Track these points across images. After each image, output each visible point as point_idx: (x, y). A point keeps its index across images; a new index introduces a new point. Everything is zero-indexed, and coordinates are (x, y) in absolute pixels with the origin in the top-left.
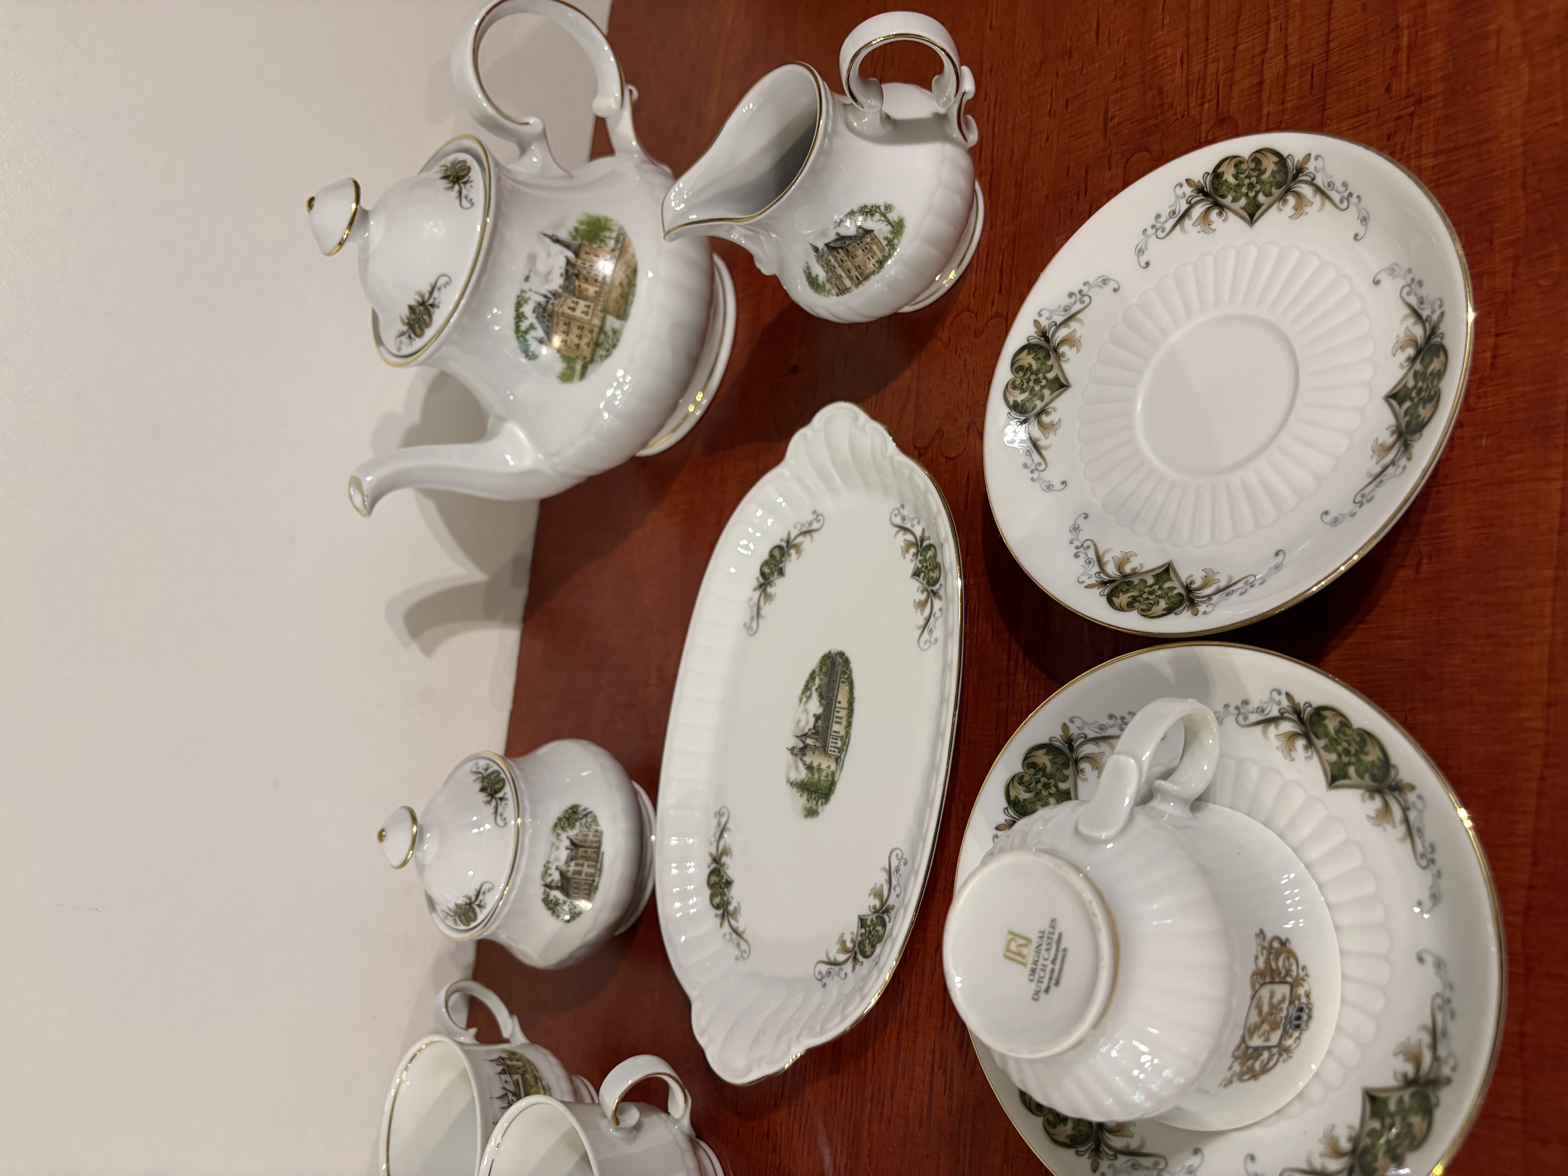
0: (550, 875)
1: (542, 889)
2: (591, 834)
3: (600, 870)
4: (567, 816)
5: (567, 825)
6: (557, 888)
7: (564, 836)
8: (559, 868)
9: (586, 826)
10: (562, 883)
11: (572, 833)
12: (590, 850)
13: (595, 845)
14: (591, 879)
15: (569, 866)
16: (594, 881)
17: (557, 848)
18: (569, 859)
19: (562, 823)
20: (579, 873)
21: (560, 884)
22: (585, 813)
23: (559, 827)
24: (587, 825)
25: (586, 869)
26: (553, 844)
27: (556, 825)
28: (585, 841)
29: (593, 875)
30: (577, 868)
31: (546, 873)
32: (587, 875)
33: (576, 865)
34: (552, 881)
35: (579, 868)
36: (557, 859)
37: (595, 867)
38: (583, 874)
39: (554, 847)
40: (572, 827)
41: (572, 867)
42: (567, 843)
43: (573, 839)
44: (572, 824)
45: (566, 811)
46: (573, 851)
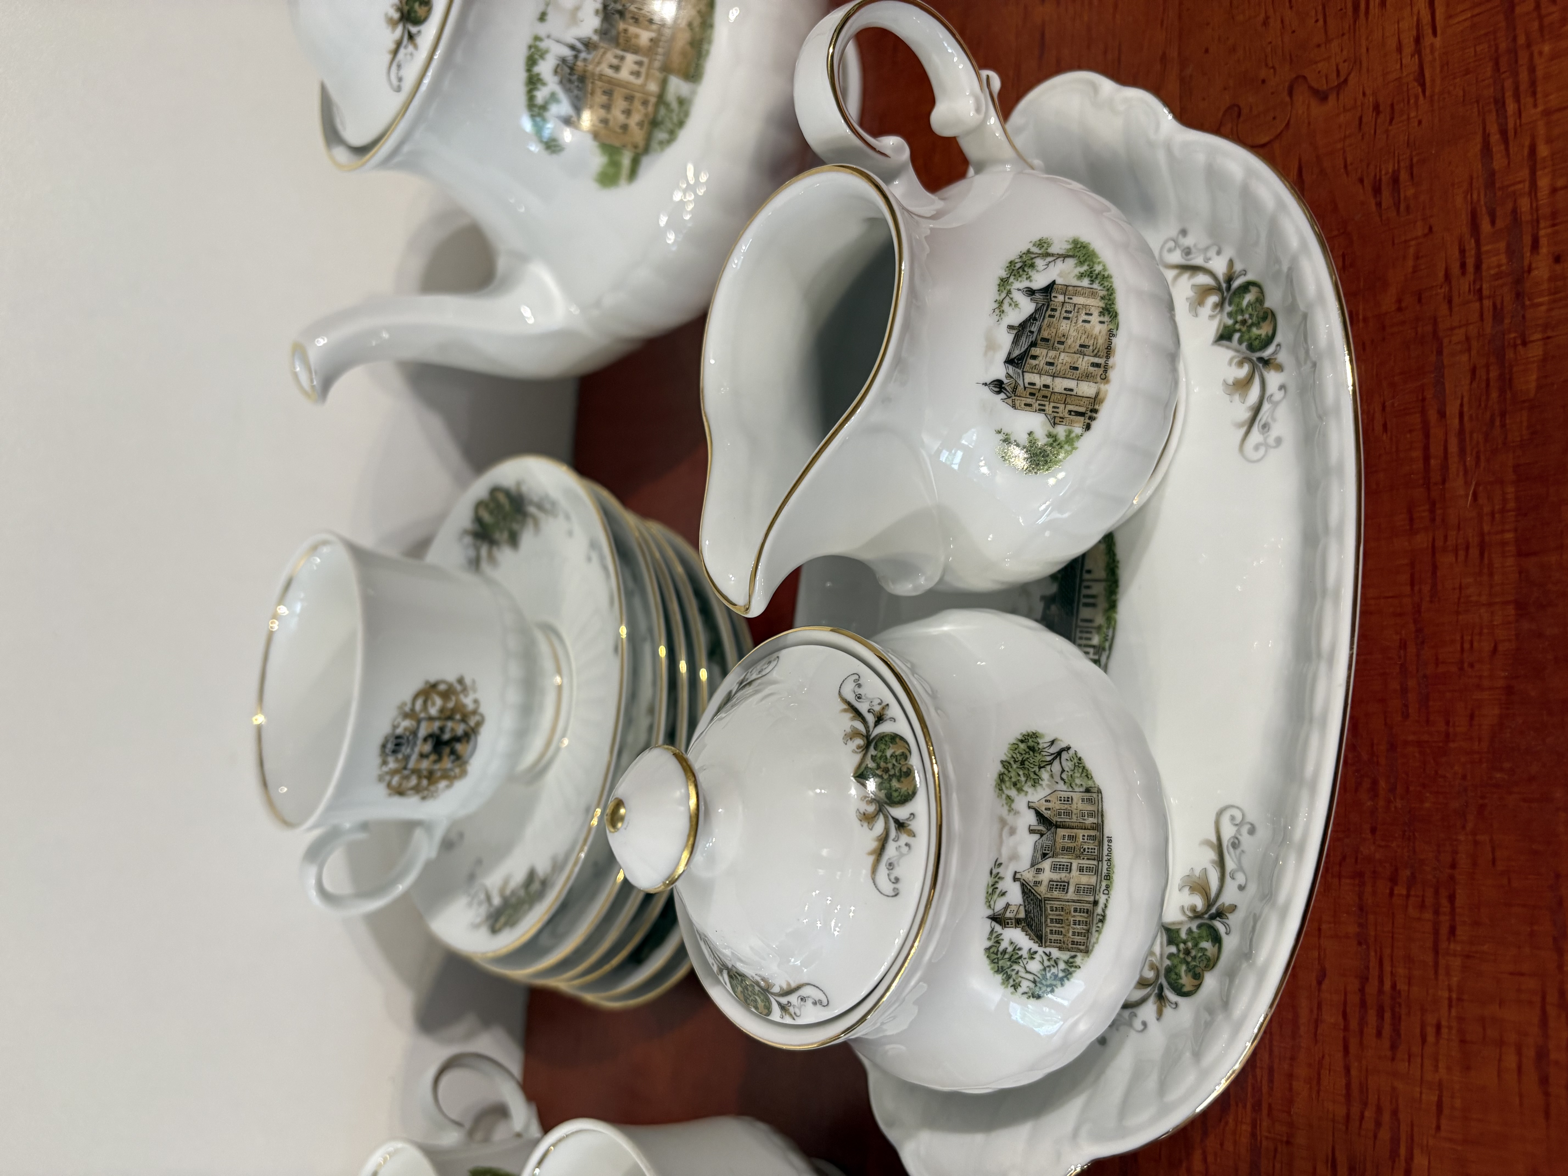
1: (988, 925)
2: (1077, 797)
3: (1108, 877)
4: (1019, 757)
5: (1023, 779)
6: (1018, 922)
7: (1021, 802)
8: (1019, 876)
9: (1062, 779)
10: (1026, 912)
11: (1037, 795)
12: (1080, 834)
13: (1090, 821)
14: (1090, 898)
15: (1039, 871)
16: (1096, 903)
17: (1013, 831)
18: (1039, 856)
19: (1013, 774)
20: (1063, 886)
21: (1022, 915)
22: (1054, 749)
23: (1008, 782)
24: (1064, 776)
25: (1076, 877)
26: (1003, 822)
27: (1001, 779)
28: (1068, 813)
29: (1093, 890)
30: (1056, 876)
31: (994, 890)
32: (1079, 889)
33: (1055, 868)
34: (1008, 905)
35: (1063, 875)
36: (1014, 857)
37: (1096, 871)
38: (1071, 889)
39: (1005, 827)
40: (1036, 783)
41: (1048, 873)
42: (1030, 818)
43: (1042, 810)
44: (1032, 775)
45: (1014, 747)
46: (1044, 837)
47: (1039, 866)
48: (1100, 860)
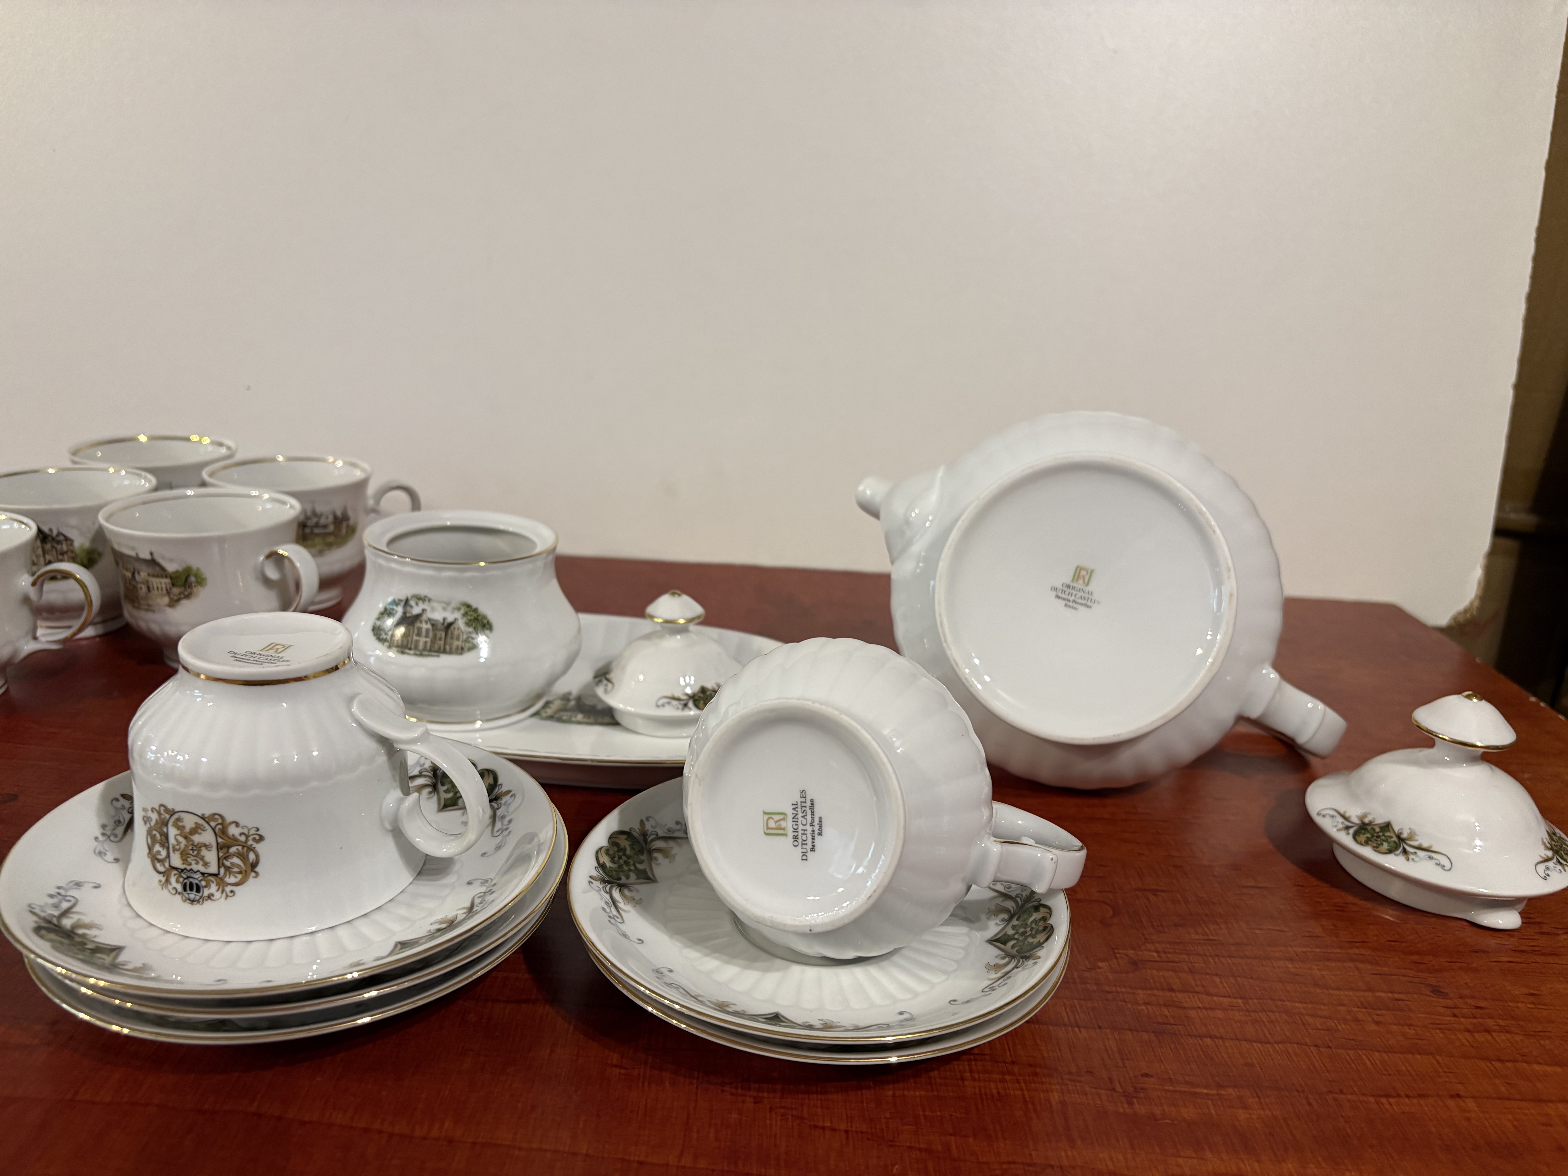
0: (417, 604)
1: (403, 598)
2: (459, 643)
3: (421, 655)
4: (480, 618)
5: (469, 618)
6: (405, 613)
7: (458, 615)
8: (425, 612)
10: (409, 617)
11: (461, 624)
12: (442, 643)
13: (448, 648)
14: (413, 646)
15: (426, 622)
16: (410, 649)
17: (444, 609)
18: (433, 622)
19: (471, 613)
20: (419, 635)
21: (408, 615)
23: (467, 609)
24: (469, 639)
25: (422, 640)
26: (448, 604)
27: (469, 606)
28: (452, 638)
29: (416, 648)
30: (423, 630)
31: (420, 599)
32: (417, 641)
33: (427, 630)
34: (411, 607)
35: (424, 634)
36: (433, 610)
37: (424, 649)
38: (418, 638)
39: (446, 605)
40: (468, 624)
41: (425, 626)
42: (450, 619)
43: (455, 625)
44: (471, 623)
45: (485, 617)
46: (442, 626)
47: (429, 623)
48: (430, 651)
